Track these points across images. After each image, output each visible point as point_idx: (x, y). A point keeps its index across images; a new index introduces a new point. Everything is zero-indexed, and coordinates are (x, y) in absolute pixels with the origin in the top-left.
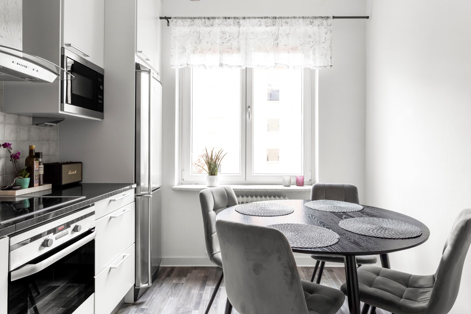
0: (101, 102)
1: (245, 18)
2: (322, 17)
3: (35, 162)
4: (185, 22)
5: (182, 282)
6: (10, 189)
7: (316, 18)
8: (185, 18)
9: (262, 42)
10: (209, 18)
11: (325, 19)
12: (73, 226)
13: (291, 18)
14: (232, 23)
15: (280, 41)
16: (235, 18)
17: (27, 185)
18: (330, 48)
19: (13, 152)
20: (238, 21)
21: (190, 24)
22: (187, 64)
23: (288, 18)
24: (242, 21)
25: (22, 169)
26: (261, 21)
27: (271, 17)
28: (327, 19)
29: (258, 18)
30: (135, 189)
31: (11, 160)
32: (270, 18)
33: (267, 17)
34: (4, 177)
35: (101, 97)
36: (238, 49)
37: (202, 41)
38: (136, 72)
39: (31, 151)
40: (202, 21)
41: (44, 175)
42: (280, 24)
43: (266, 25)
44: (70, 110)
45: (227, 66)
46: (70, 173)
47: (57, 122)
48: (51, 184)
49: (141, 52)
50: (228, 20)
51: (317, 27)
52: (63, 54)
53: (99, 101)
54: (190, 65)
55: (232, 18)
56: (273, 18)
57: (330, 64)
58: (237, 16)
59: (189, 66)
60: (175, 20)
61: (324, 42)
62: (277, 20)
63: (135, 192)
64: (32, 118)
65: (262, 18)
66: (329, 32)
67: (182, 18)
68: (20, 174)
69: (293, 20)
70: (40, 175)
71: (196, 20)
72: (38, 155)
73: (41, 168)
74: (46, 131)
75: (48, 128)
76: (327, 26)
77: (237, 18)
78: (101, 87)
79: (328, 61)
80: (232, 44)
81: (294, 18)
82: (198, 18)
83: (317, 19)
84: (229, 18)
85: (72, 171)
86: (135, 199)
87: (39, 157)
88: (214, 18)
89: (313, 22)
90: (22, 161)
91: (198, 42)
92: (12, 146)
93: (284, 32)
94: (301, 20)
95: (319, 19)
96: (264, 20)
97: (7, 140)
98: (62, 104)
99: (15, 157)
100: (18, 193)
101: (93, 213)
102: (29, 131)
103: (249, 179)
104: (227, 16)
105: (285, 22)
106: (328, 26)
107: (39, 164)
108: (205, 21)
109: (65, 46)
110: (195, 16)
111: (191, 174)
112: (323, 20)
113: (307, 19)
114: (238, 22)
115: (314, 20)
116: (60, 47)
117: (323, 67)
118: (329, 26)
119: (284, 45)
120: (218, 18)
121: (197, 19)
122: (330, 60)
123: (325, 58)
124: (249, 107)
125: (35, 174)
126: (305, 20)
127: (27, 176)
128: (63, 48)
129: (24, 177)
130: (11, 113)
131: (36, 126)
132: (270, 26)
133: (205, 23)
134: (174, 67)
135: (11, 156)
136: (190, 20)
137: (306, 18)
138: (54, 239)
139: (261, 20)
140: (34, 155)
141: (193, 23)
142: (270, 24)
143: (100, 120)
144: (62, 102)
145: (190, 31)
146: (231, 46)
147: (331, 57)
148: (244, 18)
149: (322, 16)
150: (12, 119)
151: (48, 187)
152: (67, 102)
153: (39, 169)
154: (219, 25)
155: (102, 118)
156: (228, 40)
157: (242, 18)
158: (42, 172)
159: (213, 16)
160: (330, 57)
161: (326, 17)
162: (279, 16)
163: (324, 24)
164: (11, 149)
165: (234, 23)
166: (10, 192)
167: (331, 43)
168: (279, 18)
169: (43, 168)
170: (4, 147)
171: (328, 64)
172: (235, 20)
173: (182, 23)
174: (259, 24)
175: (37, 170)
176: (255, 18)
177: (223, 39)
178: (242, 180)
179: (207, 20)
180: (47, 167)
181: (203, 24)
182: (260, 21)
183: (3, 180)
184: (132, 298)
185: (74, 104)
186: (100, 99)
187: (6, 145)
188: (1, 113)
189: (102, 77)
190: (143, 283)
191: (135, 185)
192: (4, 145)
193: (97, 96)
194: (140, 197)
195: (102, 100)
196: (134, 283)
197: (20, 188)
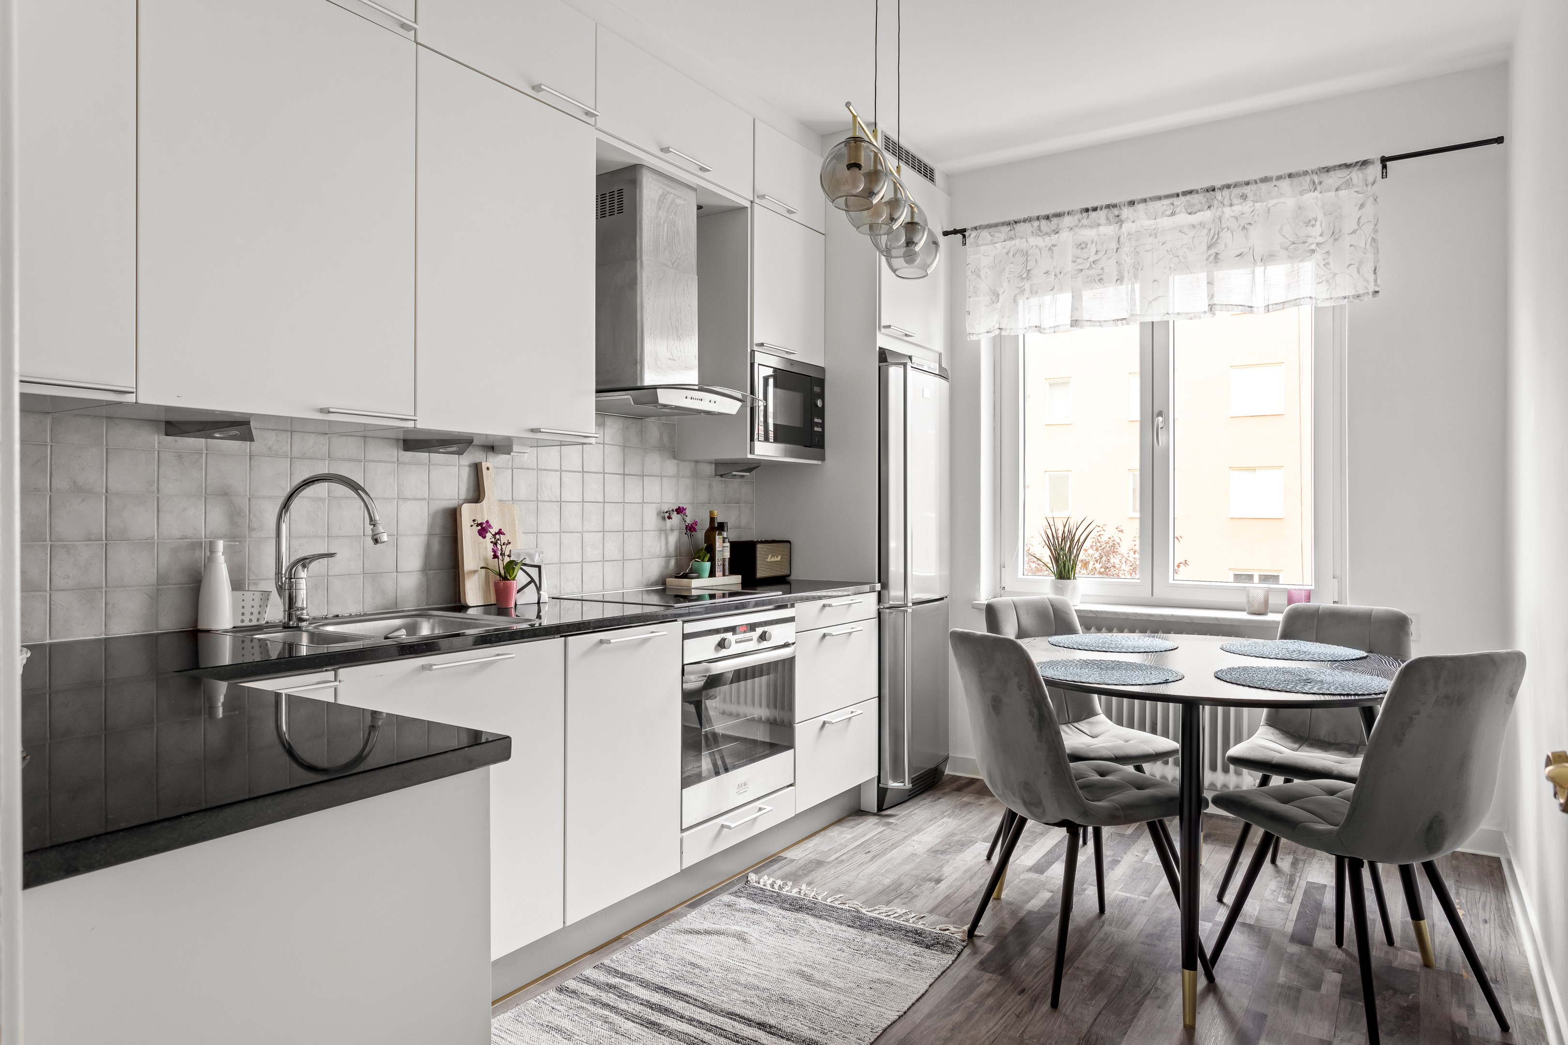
0: (820, 430)
1: (1134, 204)
2: (1347, 166)
3: (717, 537)
4: (996, 234)
5: (981, 803)
6: (685, 576)
7: (1328, 170)
8: (996, 225)
9: (1178, 257)
10: (1047, 218)
11: (1357, 168)
12: (759, 631)
13: (1256, 182)
14: (1103, 220)
15: (1226, 246)
16: (1108, 207)
17: (707, 573)
18: (1371, 246)
19: (689, 520)
20: (1116, 213)
21: (1006, 238)
22: (1000, 329)
23: (1247, 183)
24: (1126, 212)
25: (701, 547)
26: (1175, 204)
27: (1202, 189)
28: (1363, 167)
29: (1167, 197)
30: (879, 593)
31: (686, 534)
32: (1197, 192)
33: (1191, 192)
34: (677, 559)
35: (820, 421)
36: (1117, 280)
37: (1031, 272)
38: (879, 367)
39: (712, 520)
40: (1032, 226)
41: (730, 559)
42: (1226, 202)
43: (1189, 211)
44: (770, 450)
45: (1089, 323)
46: (770, 559)
47: (749, 470)
48: (741, 576)
49: (889, 327)
50: (1093, 215)
51: (1333, 193)
52: (753, 362)
53: (816, 429)
54: (1006, 329)
55: (1101, 209)
56: (1208, 191)
57: (1372, 288)
58: (1114, 202)
59: (1003, 333)
60: (974, 234)
61: (1354, 232)
62: (1218, 194)
63: (880, 601)
64: (714, 465)
65: (1178, 195)
66: (1369, 203)
67: (989, 226)
68: (697, 556)
69: (1264, 187)
70: (724, 559)
71: (1019, 227)
72: (721, 527)
73: (725, 548)
74: (737, 487)
75: (738, 480)
76: (1365, 187)
77: (1115, 206)
78: (819, 403)
79: (1367, 281)
80: (1102, 268)
81: (1265, 180)
82: (1025, 221)
83: (1332, 173)
84: (1095, 209)
85: (773, 556)
86: (879, 613)
87: (723, 530)
88: (1058, 215)
89: (1320, 183)
90: (700, 535)
91: (1024, 276)
92: (687, 512)
93: (1237, 221)
94: (1285, 184)
95: (1337, 172)
96: (1182, 199)
97: (683, 502)
98: (752, 442)
99: (691, 528)
100: (695, 583)
101: (792, 619)
102: (710, 487)
103: (1161, 593)
104: (1089, 206)
105: (1241, 194)
106: (1367, 185)
107: (724, 542)
108: (1039, 226)
109: (755, 348)
110: (1016, 218)
111: (1020, 575)
112: (1350, 172)
113: (1301, 178)
114: (1118, 216)
115: (1324, 177)
116: (749, 350)
117: (1351, 299)
118: (1370, 187)
119: (1237, 256)
120: (1068, 214)
121: (1022, 224)
122: (1371, 277)
123: (1359, 272)
124: (1160, 414)
125: (718, 556)
126: (1296, 181)
127: (707, 559)
128: (753, 352)
129: (703, 561)
130: (685, 461)
131: (719, 478)
132: (1199, 211)
133: (1040, 230)
134: (974, 338)
135: (687, 527)
136: (1006, 229)
137: (1300, 176)
138: (733, 642)
139: (1176, 201)
140: (716, 527)
141: (1012, 233)
142: (1198, 207)
143: (820, 463)
144: (752, 439)
145: (1007, 253)
146: (1099, 275)
147: (1375, 270)
148: (1132, 203)
149: (1349, 162)
150: (687, 468)
151: (737, 579)
152: (764, 438)
153: (723, 550)
154: (1071, 229)
155: (822, 458)
156: (1093, 262)
157: (1126, 204)
158: (727, 555)
159: (1058, 210)
160: (1373, 269)
161: (1360, 164)
162: (1224, 183)
163: (1355, 181)
164: (687, 516)
165: (1108, 219)
166: (685, 581)
167: (1376, 231)
168: (1222, 188)
169: (729, 548)
170: (679, 513)
171: (1367, 288)
172: (1110, 212)
173: (990, 238)
174: (1169, 212)
175: (720, 551)
176: (1159, 198)
177: (1079, 261)
178: (1145, 593)
179: (1044, 223)
180: (735, 547)
181: (1034, 232)
182: (1173, 204)
183: (677, 563)
184: (870, 800)
185: (776, 440)
186: (817, 424)
187: (680, 511)
188: (674, 461)
189: (821, 382)
190: (895, 779)
191: (878, 587)
192: (677, 510)
193: (812, 420)
194: (888, 610)
195: (822, 425)
196: (877, 774)
197: (698, 577)
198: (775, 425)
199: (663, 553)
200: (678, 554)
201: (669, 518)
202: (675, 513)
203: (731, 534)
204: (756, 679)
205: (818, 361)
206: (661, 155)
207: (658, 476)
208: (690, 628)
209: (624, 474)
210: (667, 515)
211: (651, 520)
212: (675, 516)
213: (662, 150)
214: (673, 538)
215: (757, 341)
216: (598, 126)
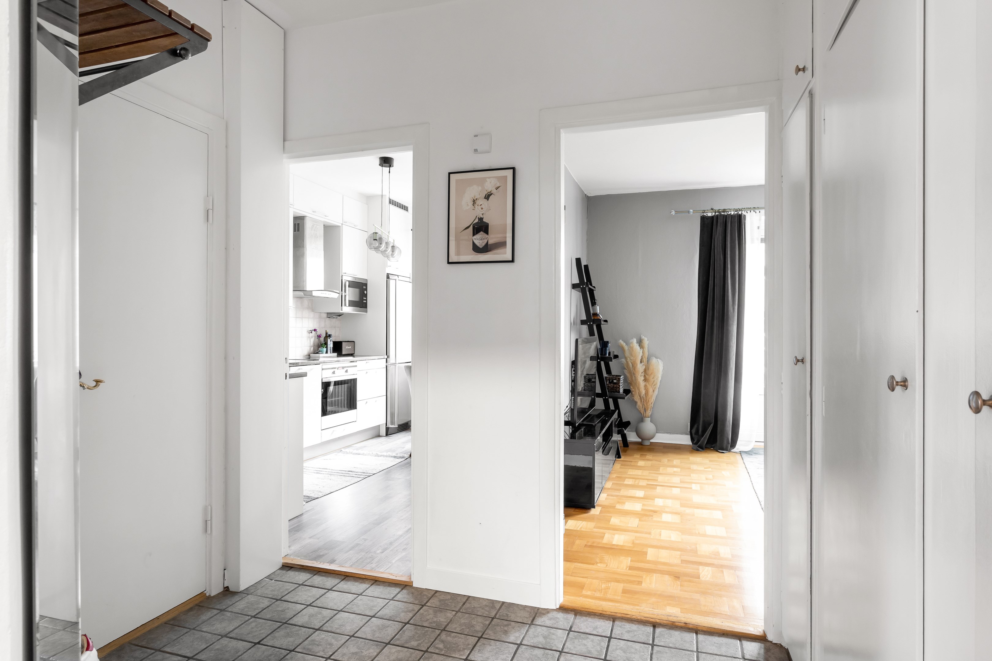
0: (365, 302)
3: (328, 339)
6: (317, 353)
12: (345, 369)
17: (325, 352)
19: (318, 334)
25: (322, 343)
30: (387, 359)
31: (317, 338)
35: (366, 298)
38: (387, 279)
39: (326, 333)
44: (347, 309)
46: (347, 348)
47: (340, 316)
48: (336, 353)
49: (391, 265)
52: (342, 279)
63: (386, 362)
64: (326, 314)
72: (330, 336)
74: (335, 322)
75: (336, 319)
78: (365, 292)
85: (348, 346)
86: (386, 366)
87: (330, 337)
90: (322, 339)
97: (316, 327)
99: (319, 336)
100: (320, 355)
101: (356, 366)
102: (325, 321)
107: (331, 341)
109: (343, 274)
116: (341, 275)
125: (329, 346)
127: (325, 347)
129: (323, 348)
130: (317, 312)
131: (328, 319)
135: (317, 336)
138: (337, 372)
140: (328, 336)
143: (365, 313)
144: (342, 306)
150: (317, 315)
152: (345, 305)
153: (330, 345)
155: (366, 312)
158: (332, 346)
164: (317, 332)
166: (317, 355)
169: (332, 344)
170: (314, 331)
180: (335, 343)
183: (313, 349)
184: (383, 432)
185: (349, 306)
186: (365, 300)
187: (315, 330)
188: (312, 312)
189: (366, 285)
190: (392, 425)
191: (386, 357)
192: (314, 330)
193: (363, 298)
194: (390, 365)
195: (366, 300)
196: (386, 422)
197: (322, 353)
198: (349, 301)
199: (309, 345)
200: (314, 346)
201: (311, 333)
202: (313, 331)
203: (334, 339)
204: (343, 385)
205: (365, 277)
206: (313, 213)
207: (307, 318)
208: (324, 367)
209: (296, 317)
210: (310, 332)
211: (305, 334)
212: (313, 332)
213: (313, 212)
214: (312, 340)
215: (343, 272)
216: (294, 207)
